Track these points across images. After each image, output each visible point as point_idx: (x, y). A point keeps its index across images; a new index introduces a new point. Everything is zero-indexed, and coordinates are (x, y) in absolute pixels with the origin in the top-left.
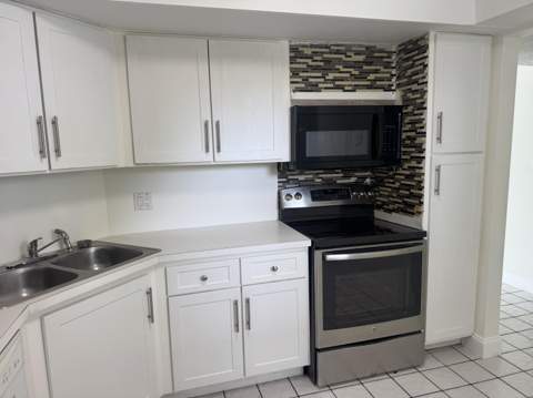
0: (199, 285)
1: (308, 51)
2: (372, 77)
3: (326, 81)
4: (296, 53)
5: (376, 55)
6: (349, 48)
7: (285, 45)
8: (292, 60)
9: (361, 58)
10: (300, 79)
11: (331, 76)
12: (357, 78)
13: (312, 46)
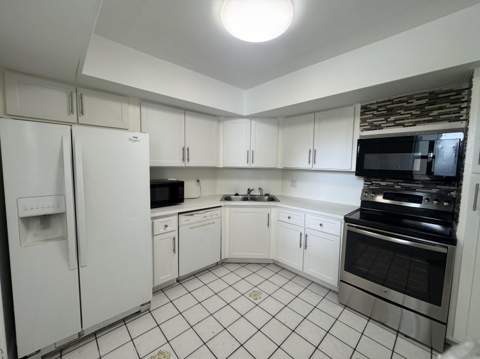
0: (287, 220)
1: (375, 107)
2: (435, 113)
3: (388, 122)
4: (365, 109)
5: (441, 96)
6: (411, 97)
7: (359, 107)
8: (362, 114)
9: (424, 101)
10: (366, 124)
11: (392, 118)
12: (417, 116)
13: (377, 103)
